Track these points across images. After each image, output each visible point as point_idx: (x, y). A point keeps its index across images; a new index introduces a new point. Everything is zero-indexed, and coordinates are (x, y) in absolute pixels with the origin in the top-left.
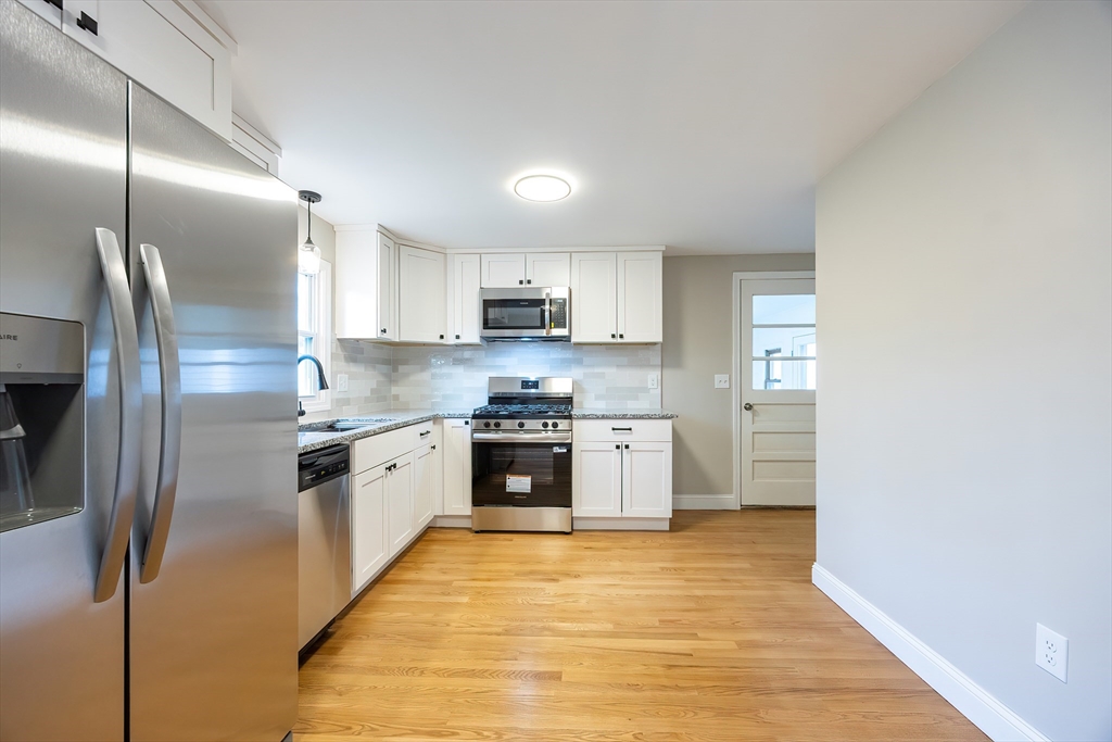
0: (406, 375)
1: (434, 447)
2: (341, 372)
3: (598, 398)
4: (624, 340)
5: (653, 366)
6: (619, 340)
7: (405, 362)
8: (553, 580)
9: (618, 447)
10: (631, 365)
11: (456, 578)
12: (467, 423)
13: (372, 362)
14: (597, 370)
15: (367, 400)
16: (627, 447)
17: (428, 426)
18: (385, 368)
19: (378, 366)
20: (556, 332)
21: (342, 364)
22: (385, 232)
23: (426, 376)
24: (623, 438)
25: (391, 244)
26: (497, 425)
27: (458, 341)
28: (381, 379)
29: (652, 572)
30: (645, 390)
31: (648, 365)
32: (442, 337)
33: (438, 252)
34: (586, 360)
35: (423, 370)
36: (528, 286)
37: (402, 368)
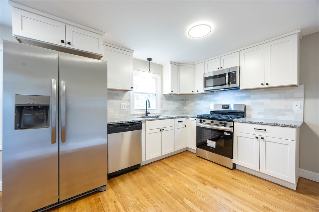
0: (188, 104)
1: (185, 126)
2: (164, 103)
3: (259, 113)
4: (270, 86)
5: (298, 98)
6: (266, 86)
7: (188, 100)
8: (204, 184)
9: (257, 138)
10: (280, 98)
11: (177, 168)
12: (195, 119)
13: (177, 100)
14: (259, 101)
15: (174, 110)
16: (262, 138)
17: (184, 119)
18: (182, 102)
19: (178, 101)
20: (231, 86)
21: (165, 101)
22: (173, 63)
23: (193, 104)
24: (262, 134)
25: (176, 66)
26: (204, 121)
27: (198, 92)
28: (180, 105)
29: (256, 206)
30: (291, 111)
31: (293, 97)
32: (193, 91)
33: (192, 65)
34: (253, 96)
35: (192, 102)
36: (221, 69)
37: (187, 102)
